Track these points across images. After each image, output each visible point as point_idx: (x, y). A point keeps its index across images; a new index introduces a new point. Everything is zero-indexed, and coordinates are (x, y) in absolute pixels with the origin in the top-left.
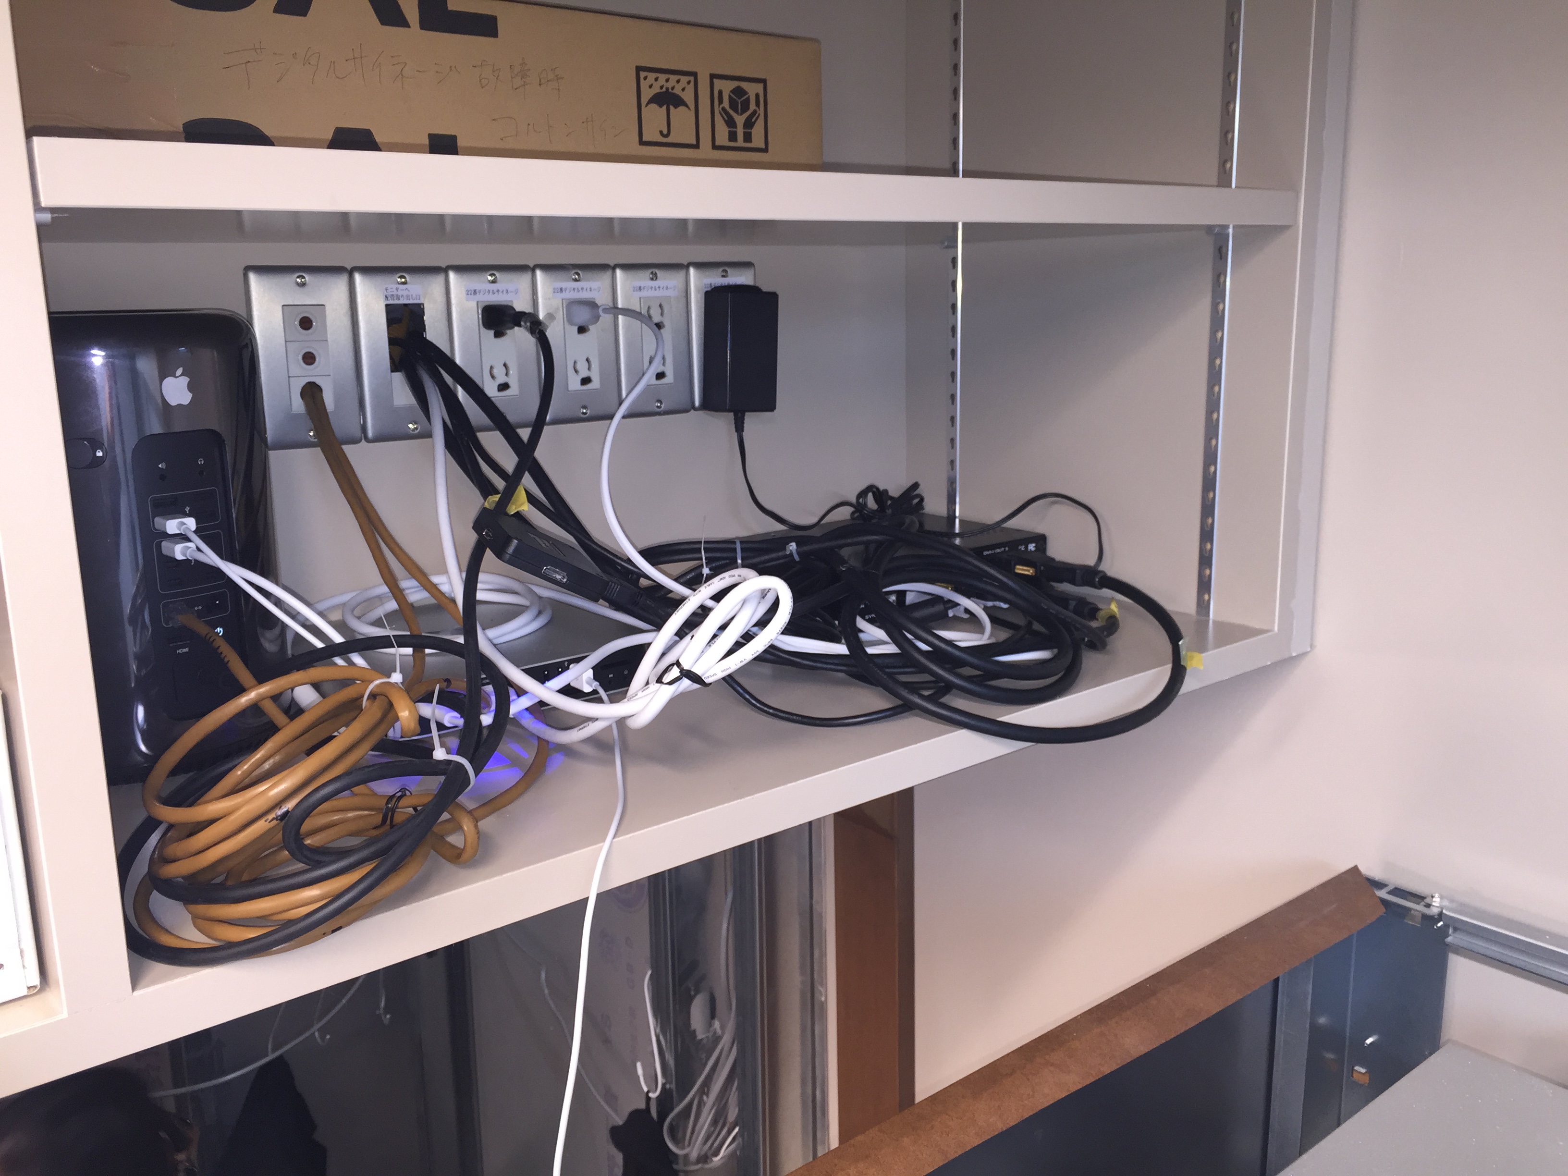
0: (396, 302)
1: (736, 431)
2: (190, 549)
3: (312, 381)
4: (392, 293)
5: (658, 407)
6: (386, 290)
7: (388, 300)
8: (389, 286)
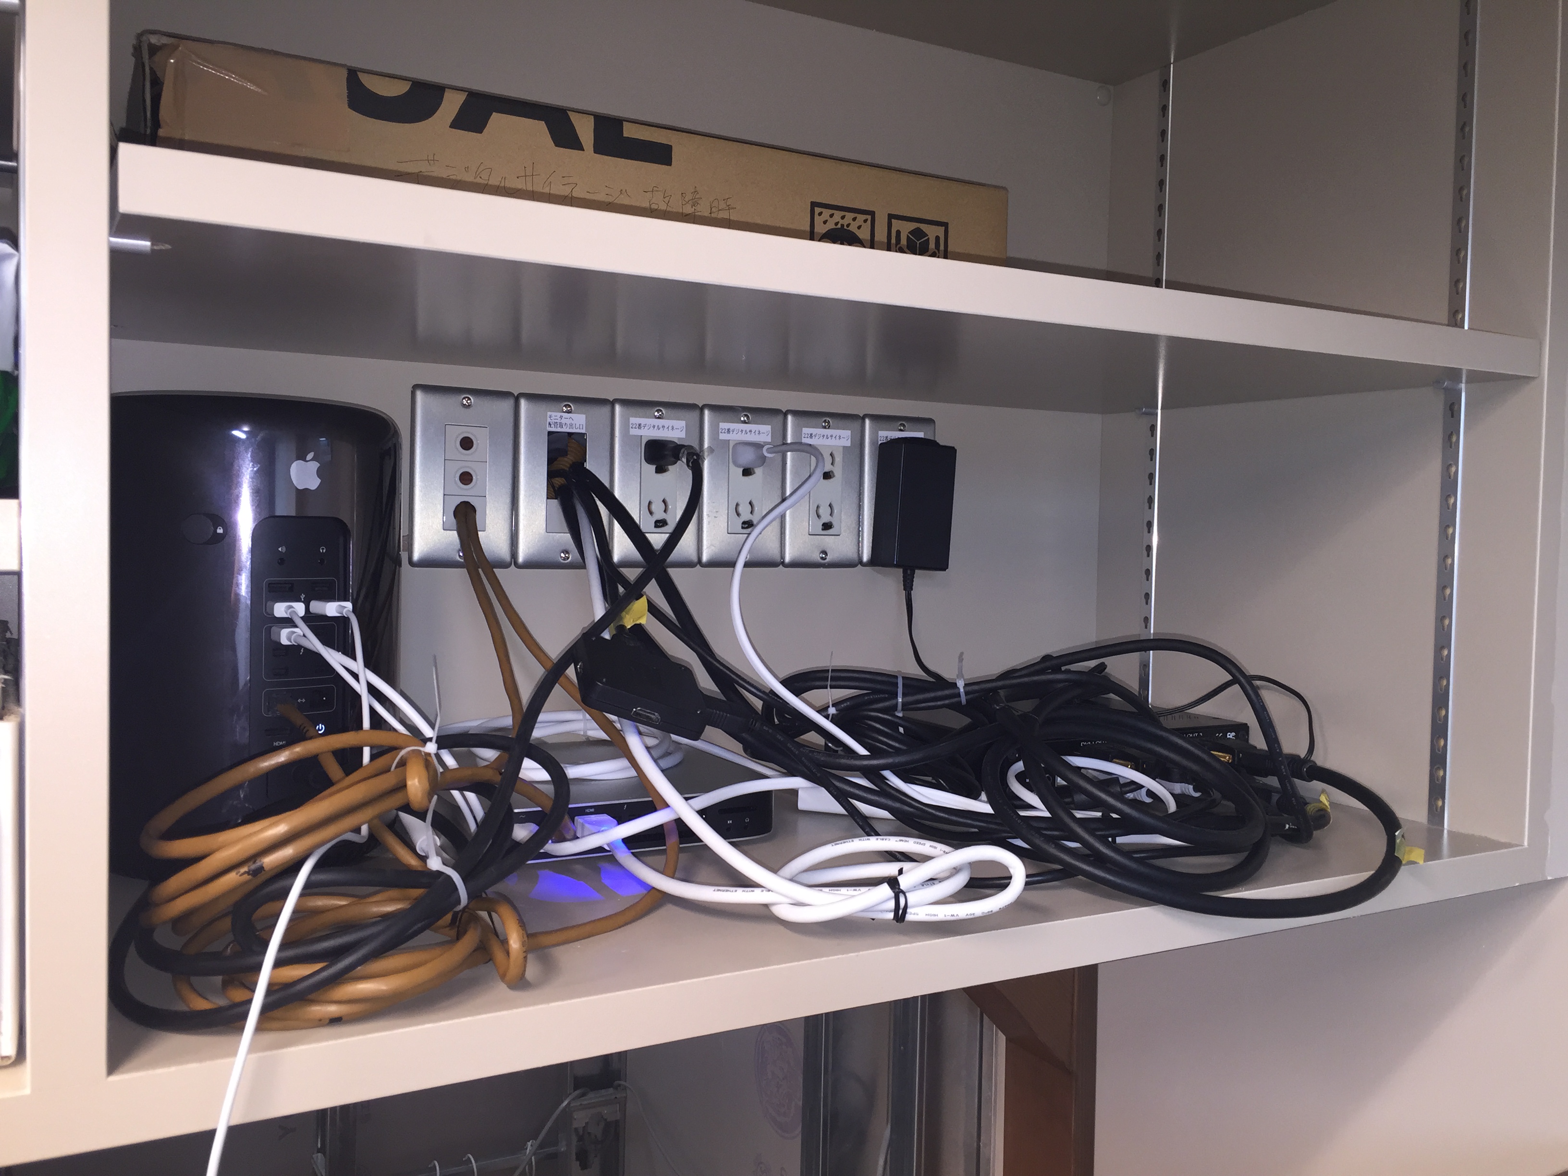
0: (559, 430)
1: (904, 589)
3: (466, 500)
4: (556, 421)
6: (550, 417)
7: (551, 427)
8: (553, 414)
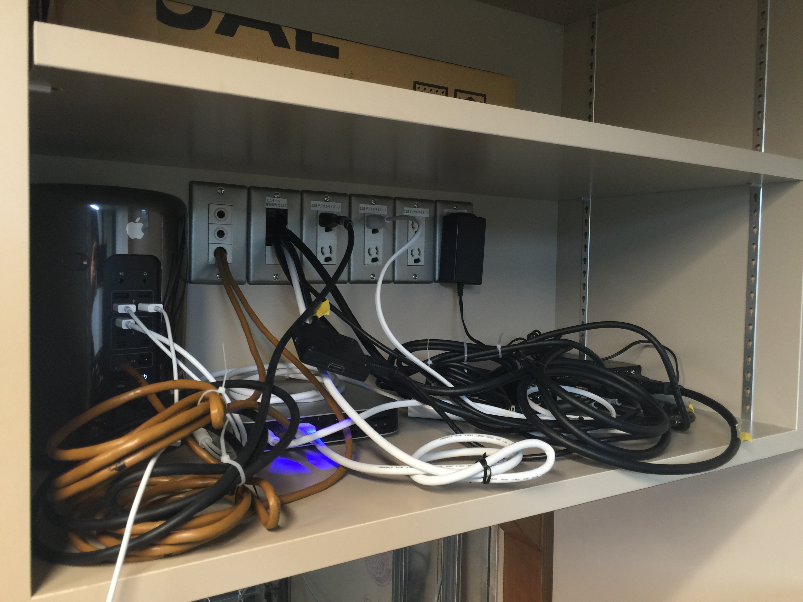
0: (272, 207)
1: (458, 295)
2: (131, 323)
3: (221, 246)
4: (270, 202)
5: (414, 278)
6: (267, 200)
7: (268, 205)
8: (269, 198)
